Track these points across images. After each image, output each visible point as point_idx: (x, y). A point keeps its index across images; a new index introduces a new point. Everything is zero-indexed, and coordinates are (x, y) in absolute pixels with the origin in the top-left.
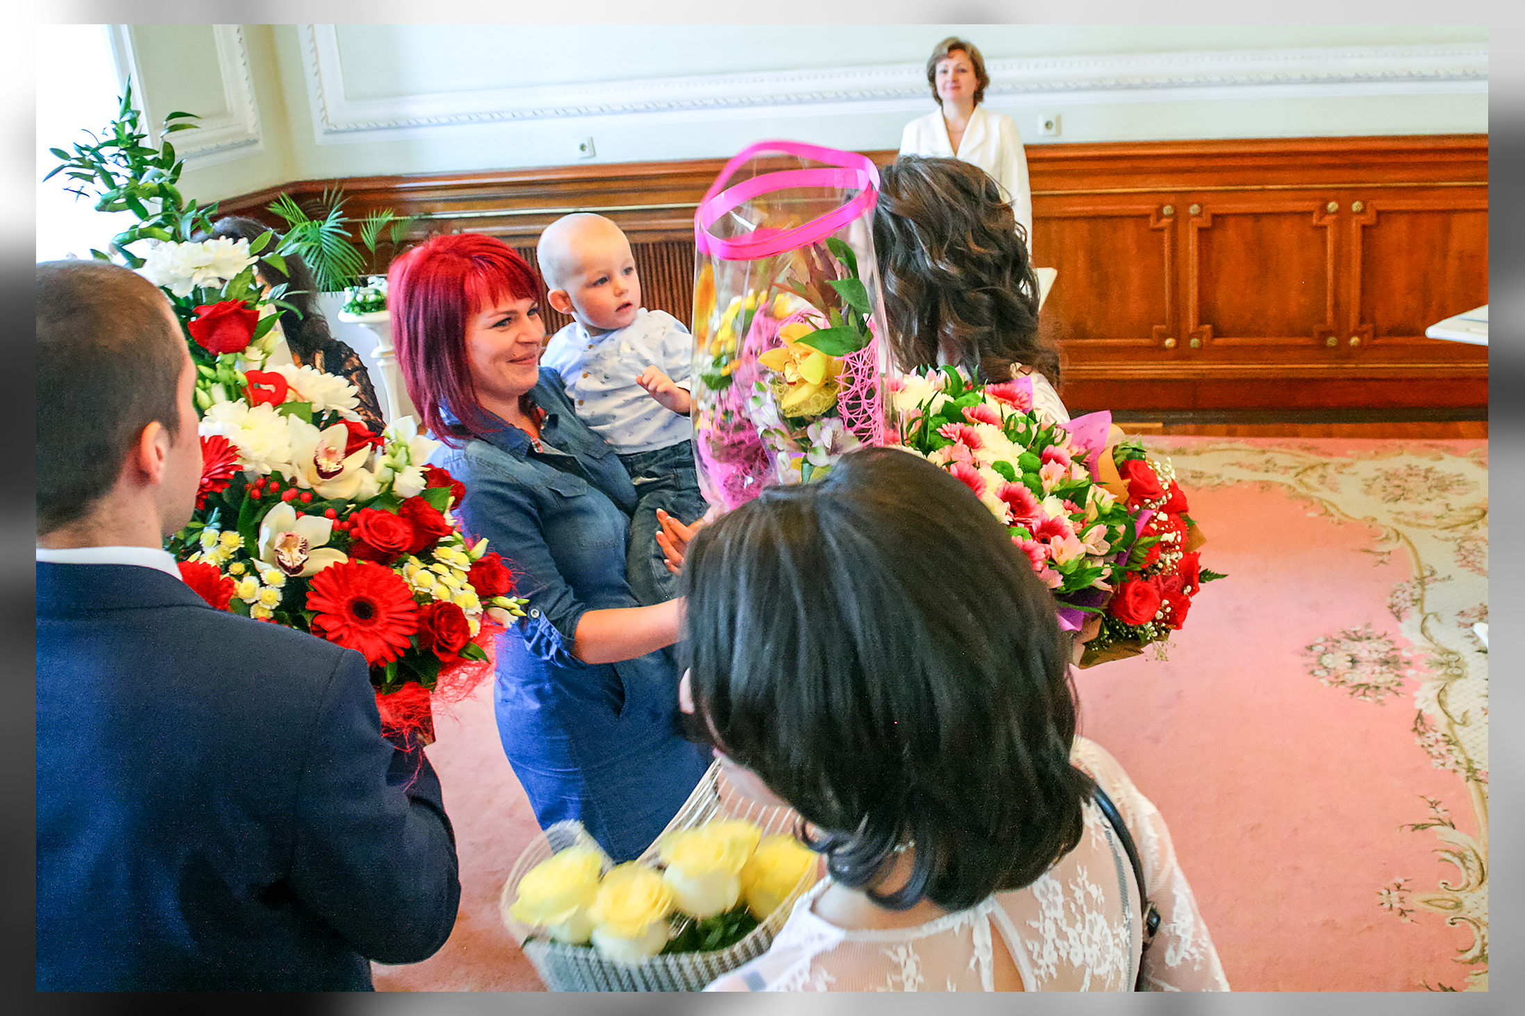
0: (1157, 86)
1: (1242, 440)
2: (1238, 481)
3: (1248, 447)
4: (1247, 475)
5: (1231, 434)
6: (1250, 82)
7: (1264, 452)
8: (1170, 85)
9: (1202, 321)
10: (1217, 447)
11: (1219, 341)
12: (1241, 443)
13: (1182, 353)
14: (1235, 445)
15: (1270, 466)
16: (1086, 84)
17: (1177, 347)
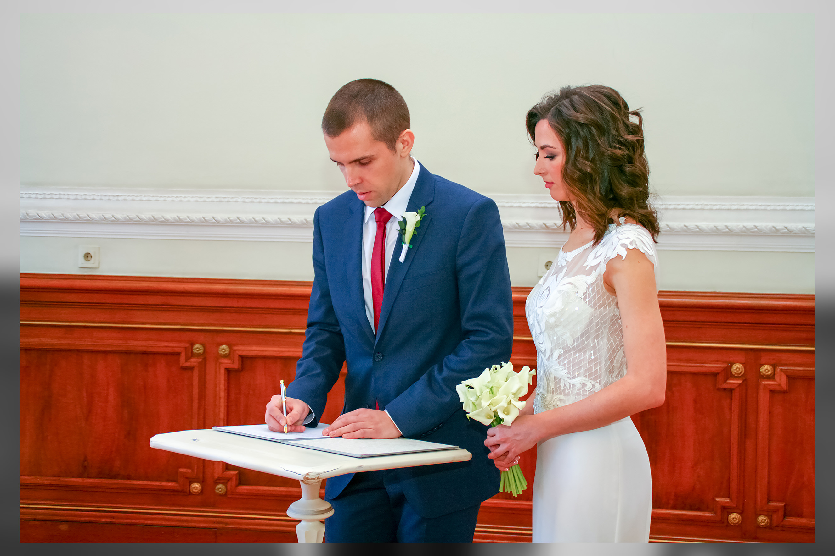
17: (202, 492)
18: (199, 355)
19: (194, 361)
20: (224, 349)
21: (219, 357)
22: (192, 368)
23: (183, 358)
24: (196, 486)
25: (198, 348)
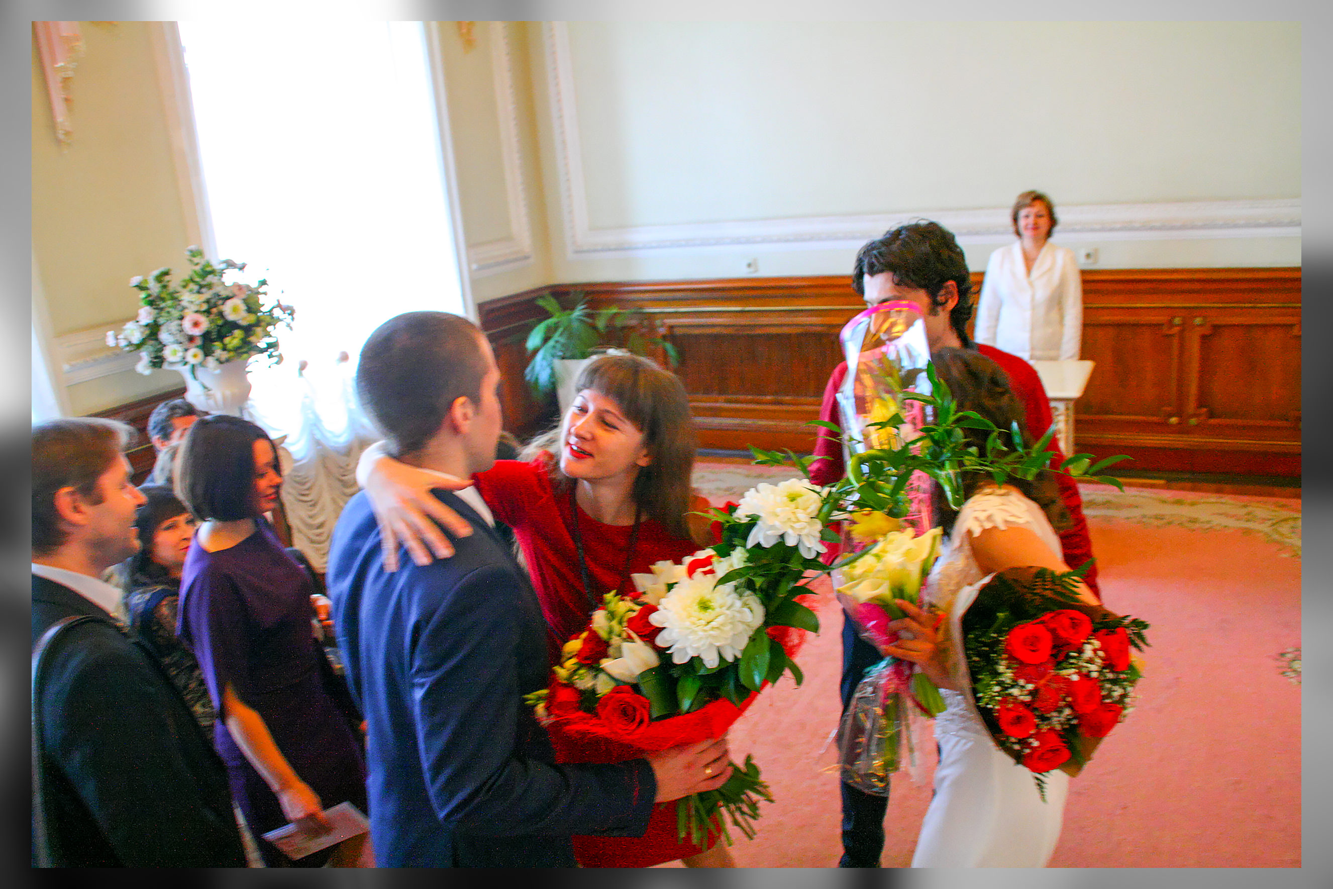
0: (1172, 228)
1: (1230, 496)
2: (1226, 527)
3: (1232, 502)
4: (1232, 523)
5: (1218, 491)
6: (1247, 225)
7: (1245, 506)
8: (1183, 227)
9: (1200, 404)
10: (1207, 500)
11: (1212, 421)
12: (1227, 499)
13: (1182, 429)
14: (1223, 500)
15: (1250, 517)
16: (1118, 226)
17: (1179, 424)
18: (1178, 325)
19: (1175, 330)
20: (1198, 321)
21: (1194, 326)
22: (1171, 335)
23: (1165, 328)
24: (1174, 420)
25: (1177, 321)
